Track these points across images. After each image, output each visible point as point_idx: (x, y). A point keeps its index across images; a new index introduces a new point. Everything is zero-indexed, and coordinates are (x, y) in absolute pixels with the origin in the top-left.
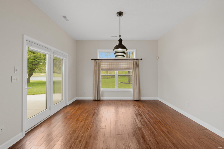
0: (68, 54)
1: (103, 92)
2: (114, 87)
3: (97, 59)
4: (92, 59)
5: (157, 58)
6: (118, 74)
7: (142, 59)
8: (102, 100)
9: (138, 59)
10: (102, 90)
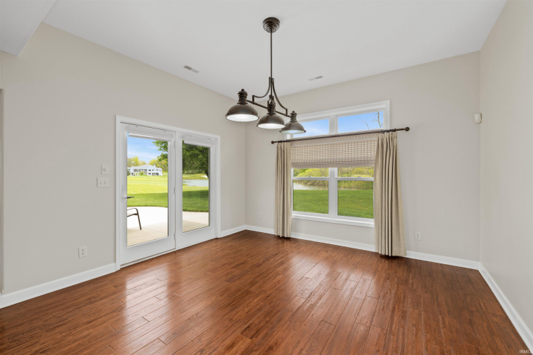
0: (219, 137)
1: (297, 219)
2: (326, 212)
3: (285, 140)
4: (273, 142)
5: (477, 117)
6: (336, 176)
7: (407, 129)
8: (295, 240)
9: (395, 130)
10: (294, 214)
